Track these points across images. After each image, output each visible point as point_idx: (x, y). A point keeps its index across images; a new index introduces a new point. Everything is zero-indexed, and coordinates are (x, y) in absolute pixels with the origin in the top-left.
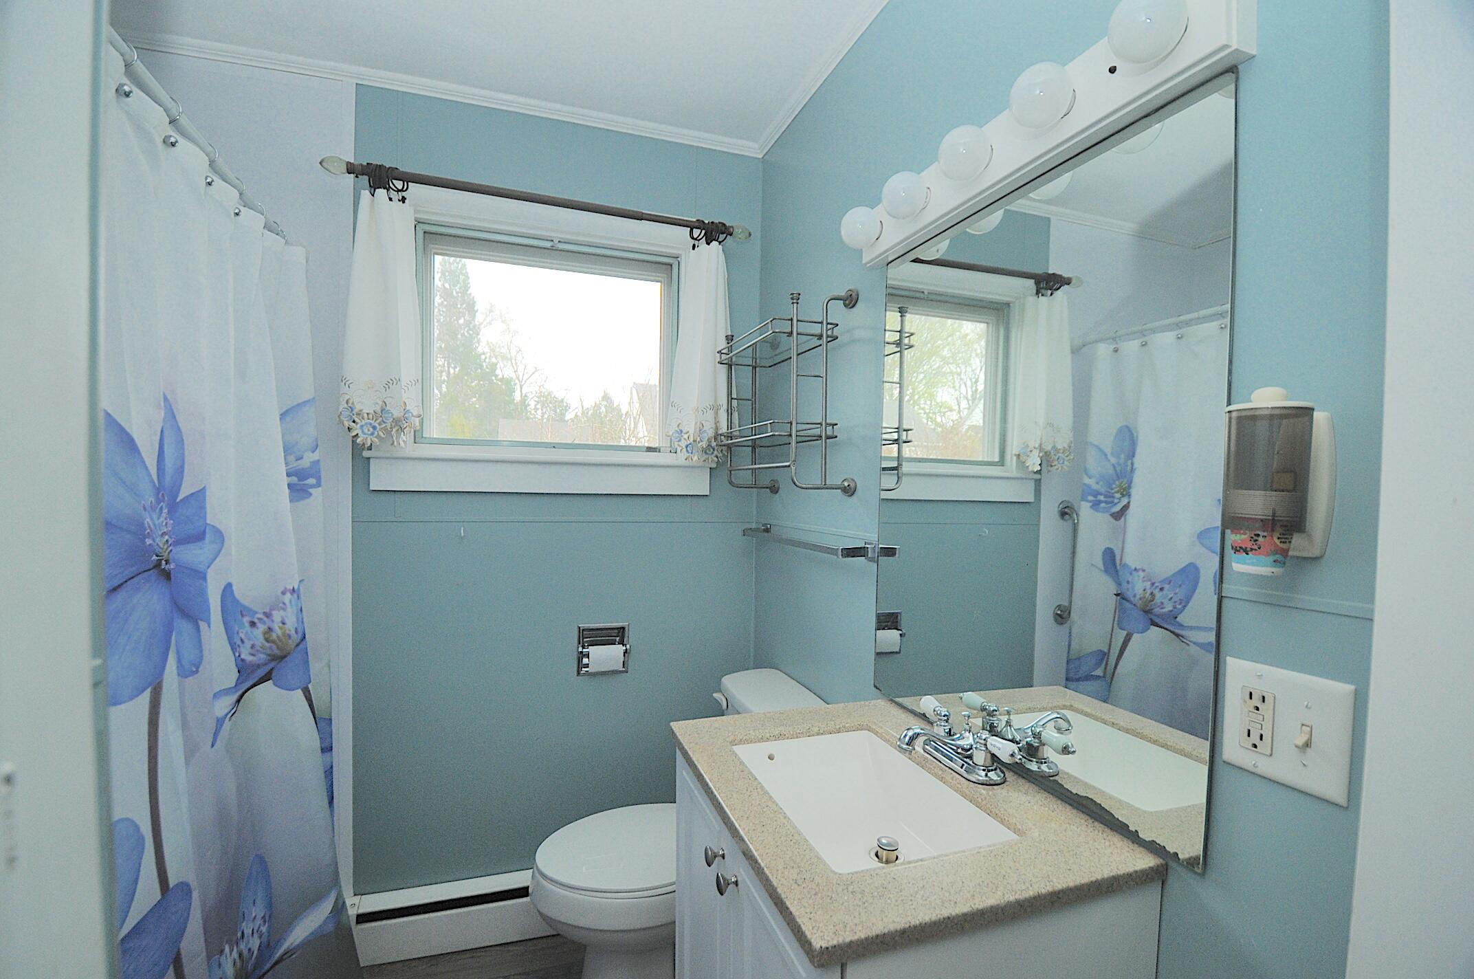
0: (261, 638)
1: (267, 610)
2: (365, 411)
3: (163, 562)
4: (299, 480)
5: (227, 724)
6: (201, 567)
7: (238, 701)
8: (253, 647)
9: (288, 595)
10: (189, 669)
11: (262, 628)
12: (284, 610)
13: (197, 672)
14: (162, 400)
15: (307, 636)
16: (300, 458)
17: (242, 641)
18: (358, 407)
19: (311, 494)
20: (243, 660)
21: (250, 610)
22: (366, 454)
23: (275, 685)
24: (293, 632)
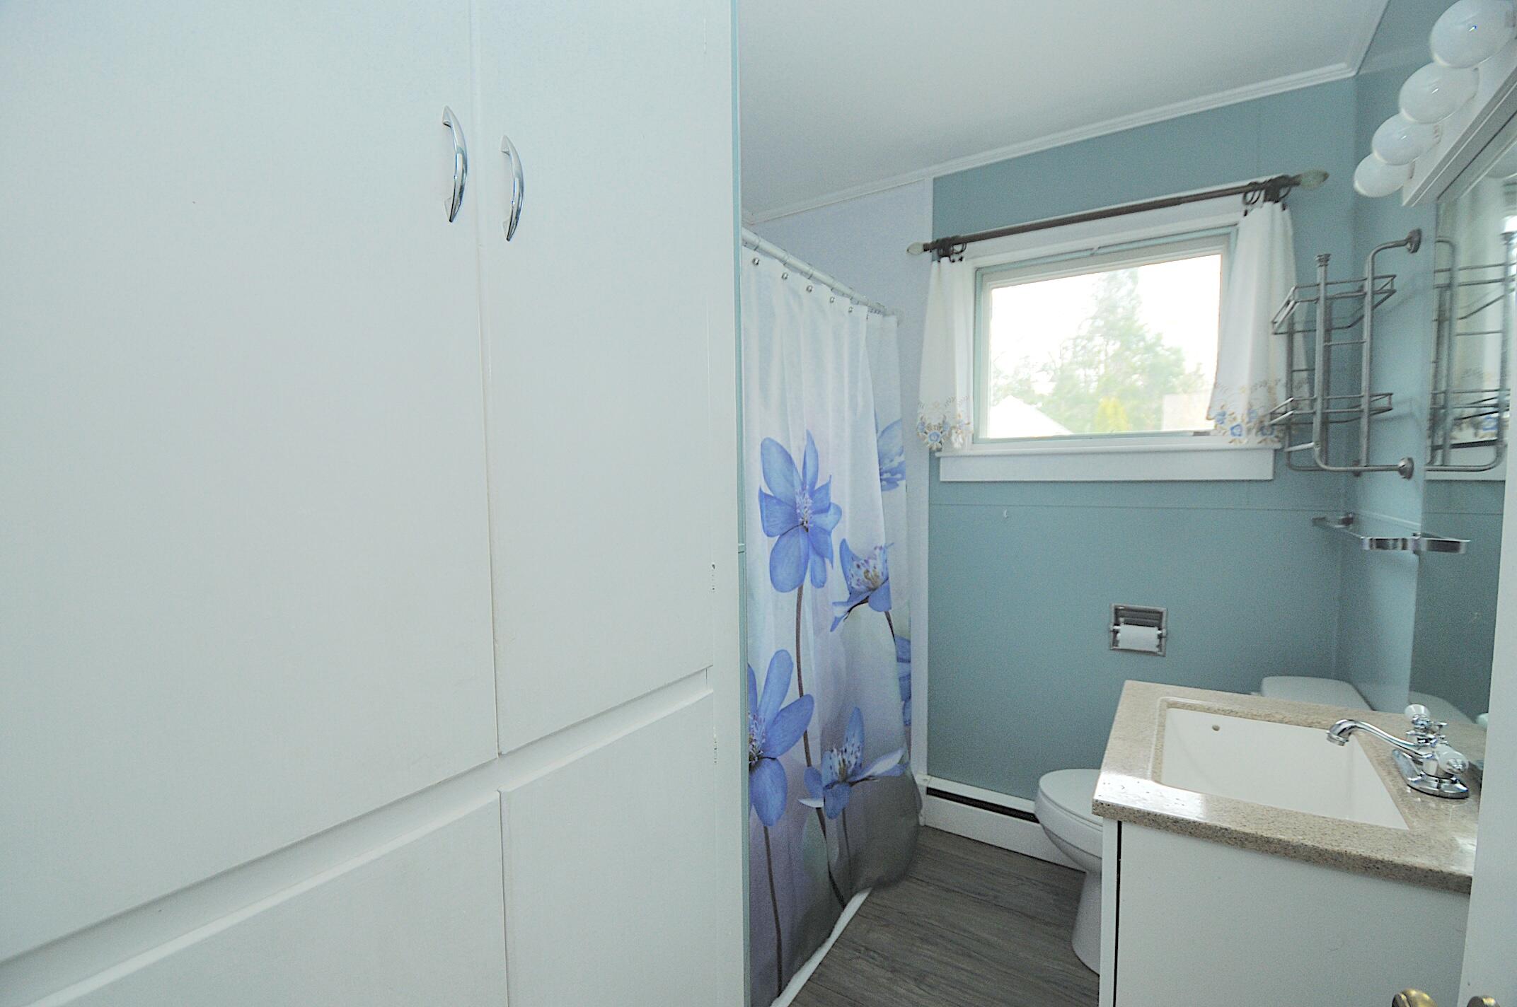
0: (863, 575)
1: (866, 559)
2: (933, 424)
3: (805, 523)
4: (892, 475)
5: (842, 622)
6: (829, 528)
7: (849, 611)
8: (858, 580)
9: (878, 550)
10: (820, 583)
11: (863, 569)
12: (875, 559)
13: (823, 586)
14: (805, 434)
15: (890, 579)
16: (892, 461)
17: (853, 576)
18: (928, 422)
19: (898, 485)
20: (852, 588)
21: (857, 557)
22: (937, 454)
23: (870, 606)
24: (880, 575)
